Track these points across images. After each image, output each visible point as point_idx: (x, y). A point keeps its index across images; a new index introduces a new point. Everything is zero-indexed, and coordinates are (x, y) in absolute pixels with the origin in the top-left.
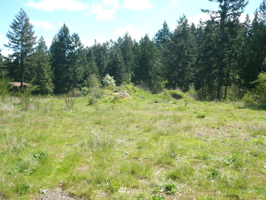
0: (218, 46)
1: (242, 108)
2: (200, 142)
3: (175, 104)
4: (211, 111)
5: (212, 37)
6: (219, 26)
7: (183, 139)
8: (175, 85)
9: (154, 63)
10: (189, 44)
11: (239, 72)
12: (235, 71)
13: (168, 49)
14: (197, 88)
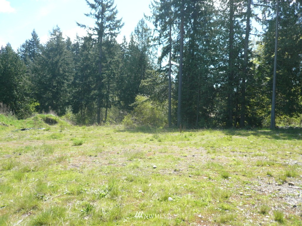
0: (96, 66)
1: (122, 131)
2: (75, 174)
3: (47, 131)
4: (90, 137)
5: (90, 55)
6: (97, 44)
7: (55, 173)
8: (48, 108)
9: (19, 81)
10: (65, 61)
11: (118, 93)
12: (114, 93)
13: (39, 64)
14: (75, 111)
